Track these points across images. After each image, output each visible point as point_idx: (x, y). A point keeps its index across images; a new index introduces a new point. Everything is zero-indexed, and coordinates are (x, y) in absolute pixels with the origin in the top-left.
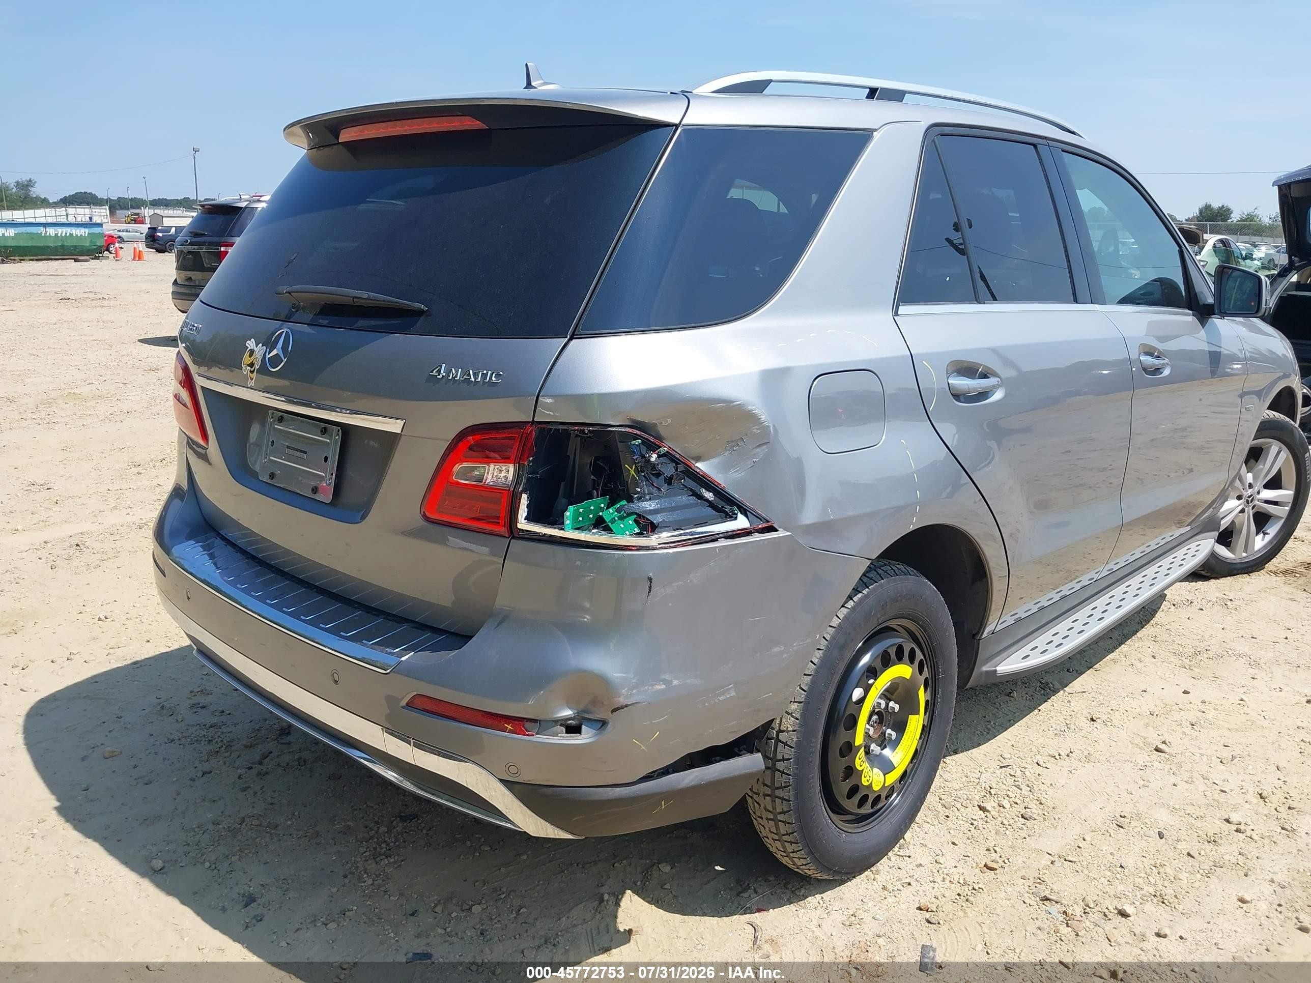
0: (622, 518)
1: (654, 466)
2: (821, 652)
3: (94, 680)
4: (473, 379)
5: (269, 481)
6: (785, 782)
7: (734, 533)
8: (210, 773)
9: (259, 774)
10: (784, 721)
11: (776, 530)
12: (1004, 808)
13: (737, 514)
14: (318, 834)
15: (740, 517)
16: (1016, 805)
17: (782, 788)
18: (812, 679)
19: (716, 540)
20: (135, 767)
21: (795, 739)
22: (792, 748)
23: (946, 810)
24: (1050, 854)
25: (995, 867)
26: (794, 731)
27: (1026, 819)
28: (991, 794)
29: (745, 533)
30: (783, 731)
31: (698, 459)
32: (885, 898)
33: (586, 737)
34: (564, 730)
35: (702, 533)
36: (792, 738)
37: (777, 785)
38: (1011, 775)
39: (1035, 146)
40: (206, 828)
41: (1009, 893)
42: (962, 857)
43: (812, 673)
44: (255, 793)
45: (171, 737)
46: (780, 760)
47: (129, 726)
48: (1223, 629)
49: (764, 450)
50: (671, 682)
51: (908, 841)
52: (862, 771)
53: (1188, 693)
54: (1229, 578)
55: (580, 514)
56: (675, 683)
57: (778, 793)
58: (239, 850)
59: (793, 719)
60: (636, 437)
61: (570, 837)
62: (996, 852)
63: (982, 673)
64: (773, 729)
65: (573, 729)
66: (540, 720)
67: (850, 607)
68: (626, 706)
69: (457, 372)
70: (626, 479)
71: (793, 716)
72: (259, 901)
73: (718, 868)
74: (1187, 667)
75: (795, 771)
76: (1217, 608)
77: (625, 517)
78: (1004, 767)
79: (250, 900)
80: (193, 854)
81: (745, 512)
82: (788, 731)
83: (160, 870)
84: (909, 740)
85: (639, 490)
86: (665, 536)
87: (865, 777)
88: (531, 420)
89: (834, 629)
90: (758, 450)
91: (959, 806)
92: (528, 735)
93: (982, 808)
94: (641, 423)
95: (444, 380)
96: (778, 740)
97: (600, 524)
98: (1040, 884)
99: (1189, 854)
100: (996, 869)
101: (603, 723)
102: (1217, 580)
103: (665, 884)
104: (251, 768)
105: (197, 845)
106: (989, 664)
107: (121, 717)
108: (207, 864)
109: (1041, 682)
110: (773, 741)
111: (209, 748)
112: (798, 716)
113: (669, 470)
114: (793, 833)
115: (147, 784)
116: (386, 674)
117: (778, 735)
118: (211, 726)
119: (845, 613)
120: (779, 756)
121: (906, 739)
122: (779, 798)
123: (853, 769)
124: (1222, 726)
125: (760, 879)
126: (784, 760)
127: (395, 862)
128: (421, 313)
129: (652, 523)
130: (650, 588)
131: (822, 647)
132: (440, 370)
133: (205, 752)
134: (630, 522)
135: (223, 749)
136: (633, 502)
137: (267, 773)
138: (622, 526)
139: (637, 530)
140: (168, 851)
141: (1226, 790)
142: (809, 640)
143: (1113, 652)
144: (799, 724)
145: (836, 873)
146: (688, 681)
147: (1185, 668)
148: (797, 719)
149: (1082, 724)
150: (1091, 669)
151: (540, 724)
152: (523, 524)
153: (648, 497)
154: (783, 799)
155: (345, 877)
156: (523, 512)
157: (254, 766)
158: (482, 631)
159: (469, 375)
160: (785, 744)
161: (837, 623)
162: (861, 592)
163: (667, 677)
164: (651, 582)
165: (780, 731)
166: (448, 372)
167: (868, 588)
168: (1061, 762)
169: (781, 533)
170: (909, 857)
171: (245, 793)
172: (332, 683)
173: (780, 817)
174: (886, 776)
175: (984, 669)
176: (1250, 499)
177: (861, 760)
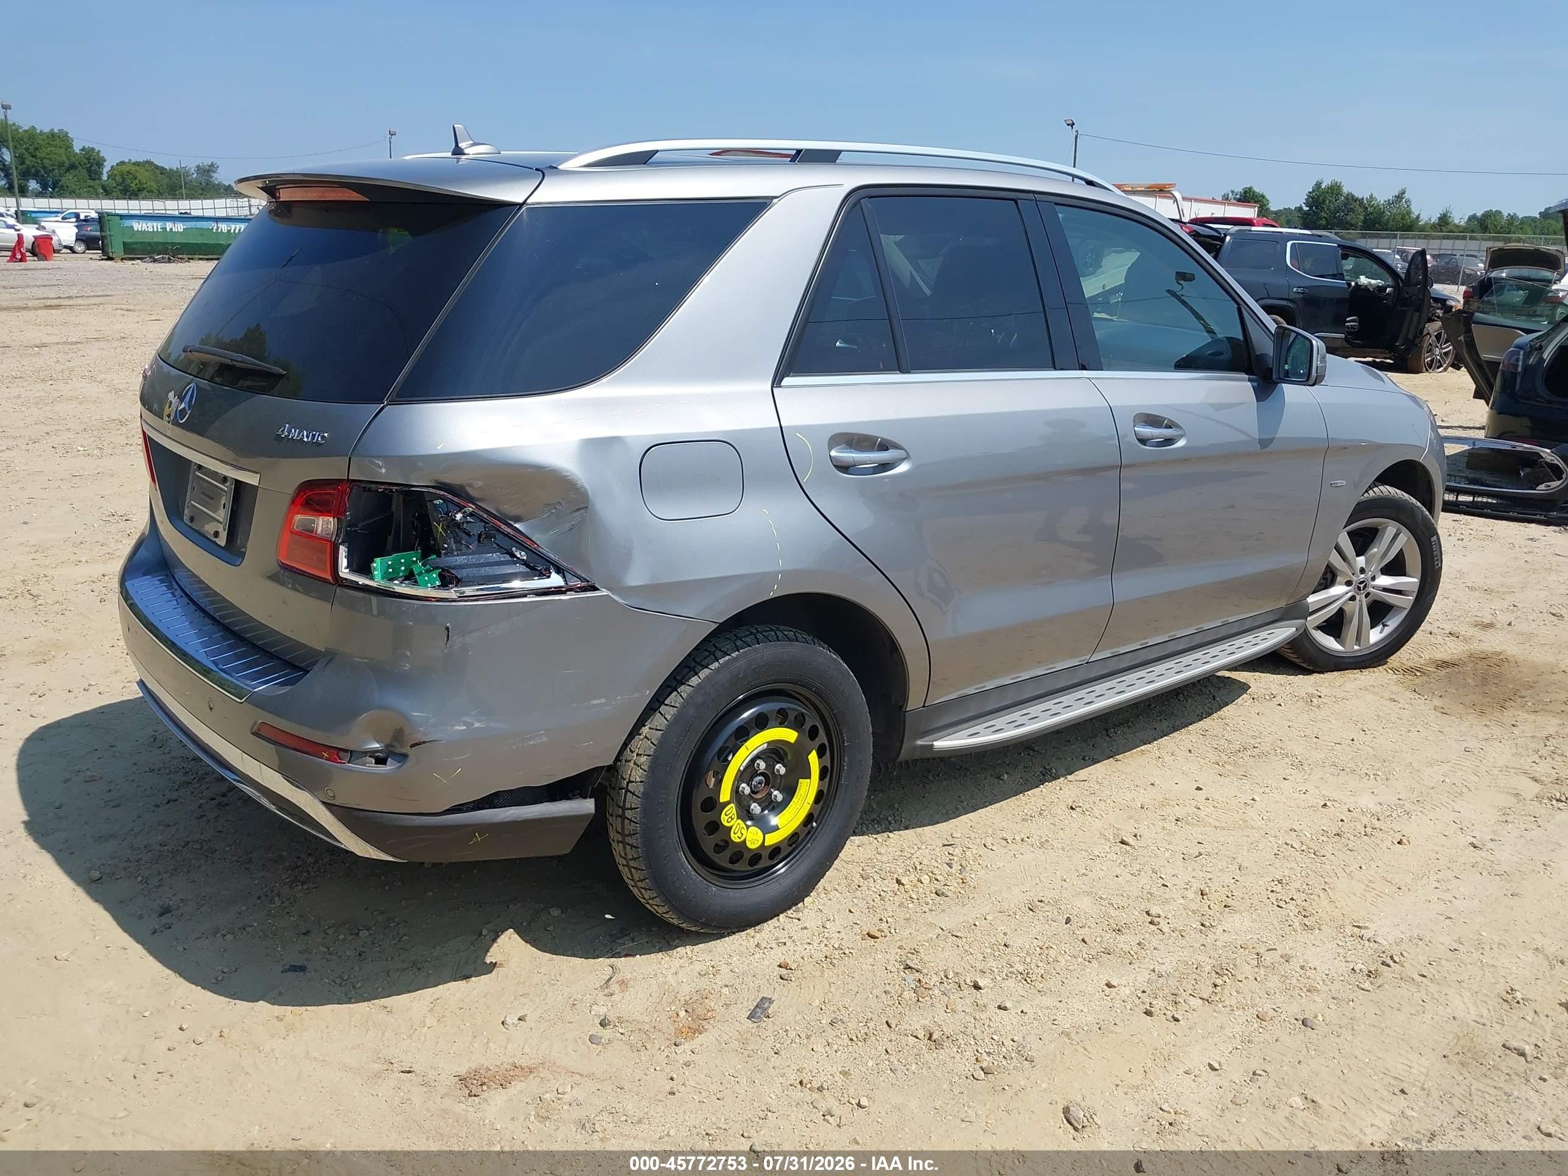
0: (428, 571)
1: (458, 525)
2: (675, 709)
3: (102, 711)
4: (305, 439)
5: (190, 524)
6: (633, 830)
7: (546, 590)
8: (176, 800)
9: (219, 804)
10: (633, 772)
11: (598, 589)
12: (922, 883)
13: (551, 573)
14: (250, 860)
15: (554, 575)
16: (936, 882)
17: (630, 835)
18: (662, 734)
19: (525, 596)
20: (110, 791)
21: (642, 789)
22: (639, 797)
23: (862, 880)
24: (942, 929)
25: (876, 935)
26: (641, 782)
27: (938, 895)
28: (916, 869)
29: (558, 591)
30: (633, 782)
31: (518, 519)
32: (753, 954)
33: (390, 766)
34: (374, 761)
35: (507, 589)
36: (639, 789)
37: (626, 832)
38: (949, 854)
39: (1015, 201)
40: (152, 848)
41: (877, 960)
42: (851, 923)
43: (664, 729)
44: (209, 821)
45: (153, 767)
46: (628, 809)
47: (117, 755)
48: (1289, 727)
49: (582, 514)
50: (473, 724)
51: (806, 905)
52: (731, 828)
53: (1201, 789)
54: (1335, 673)
55: (389, 566)
56: (477, 725)
57: (628, 840)
58: (173, 869)
59: (641, 771)
60: (440, 497)
61: (391, 859)
62: (887, 922)
63: (916, 747)
64: (625, 779)
65: (381, 761)
66: (351, 752)
67: (713, 668)
68: (424, 742)
69: (295, 431)
70: (435, 536)
71: (641, 768)
72: (174, 913)
73: (607, 916)
74: (1220, 764)
75: (643, 820)
76: (1301, 703)
77: (431, 571)
78: (947, 845)
79: (165, 911)
80: (131, 869)
81: (560, 571)
82: (636, 782)
83: (98, 880)
84: (799, 803)
85: (446, 546)
86: (469, 591)
87: (735, 833)
88: (346, 478)
89: (692, 689)
90: (576, 514)
91: (876, 877)
92: (340, 763)
93: (899, 882)
94: (445, 484)
95: (286, 439)
96: (627, 791)
97: (410, 577)
98: (913, 954)
99: (1083, 940)
100: (877, 938)
101: (404, 756)
102: (1322, 675)
103: (549, 926)
104: (214, 799)
105: (138, 861)
106: (927, 738)
107: (114, 746)
108: (140, 878)
109: (1045, 768)
110: (624, 791)
111: (183, 779)
112: (646, 768)
113: (477, 528)
114: (645, 879)
115: (115, 807)
116: (241, 703)
117: (627, 786)
118: (193, 760)
119: (707, 674)
120: (628, 805)
121: (796, 802)
122: (629, 845)
123: (719, 825)
124: (1210, 823)
125: (643, 929)
126: (631, 809)
127: (308, 889)
128: (281, 376)
129: (456, 577)
130: (448, 636)
131: (677, 705)
132: (284, 430)
133: (178, 783)
134: (434, 575)
135: (196, 780)
136: (441, 557)
137: (227, 805)
138: (426, 578)
139: (438, 583)
140: (110, 865)
141: (1168, 885)
142: (636, 695)
143: (1150, 743)
144: (646, 776)
145: (704, 925)
146: (493, 725)
147: (1218, 765)
148: (645, 771)
149: (1059, 812)
150: (1111, 759)
151: (354, 755)
152: (344, 572)
153: (455, 553)
154: (632, 846)
155: (259, 898)
156: (343, 562)
157: (216, 797)
158: (316, 668)
159: (303, 436)
160: (633, 794)
161: (697, 682)
162: (729, 655)
163: (468, 719)
164: (448, 632)
165: (630, 782)
166: (290, 432)
167: (738, 651)
168: (1011, 846)
169: (604, 592)
170: (799, 920)
171: (199, 821)
172: (209, 709)
173: (632, 863)
174: (766, 835)
175: (919, 742)
176: (1362, 586)
177: (730, 815)
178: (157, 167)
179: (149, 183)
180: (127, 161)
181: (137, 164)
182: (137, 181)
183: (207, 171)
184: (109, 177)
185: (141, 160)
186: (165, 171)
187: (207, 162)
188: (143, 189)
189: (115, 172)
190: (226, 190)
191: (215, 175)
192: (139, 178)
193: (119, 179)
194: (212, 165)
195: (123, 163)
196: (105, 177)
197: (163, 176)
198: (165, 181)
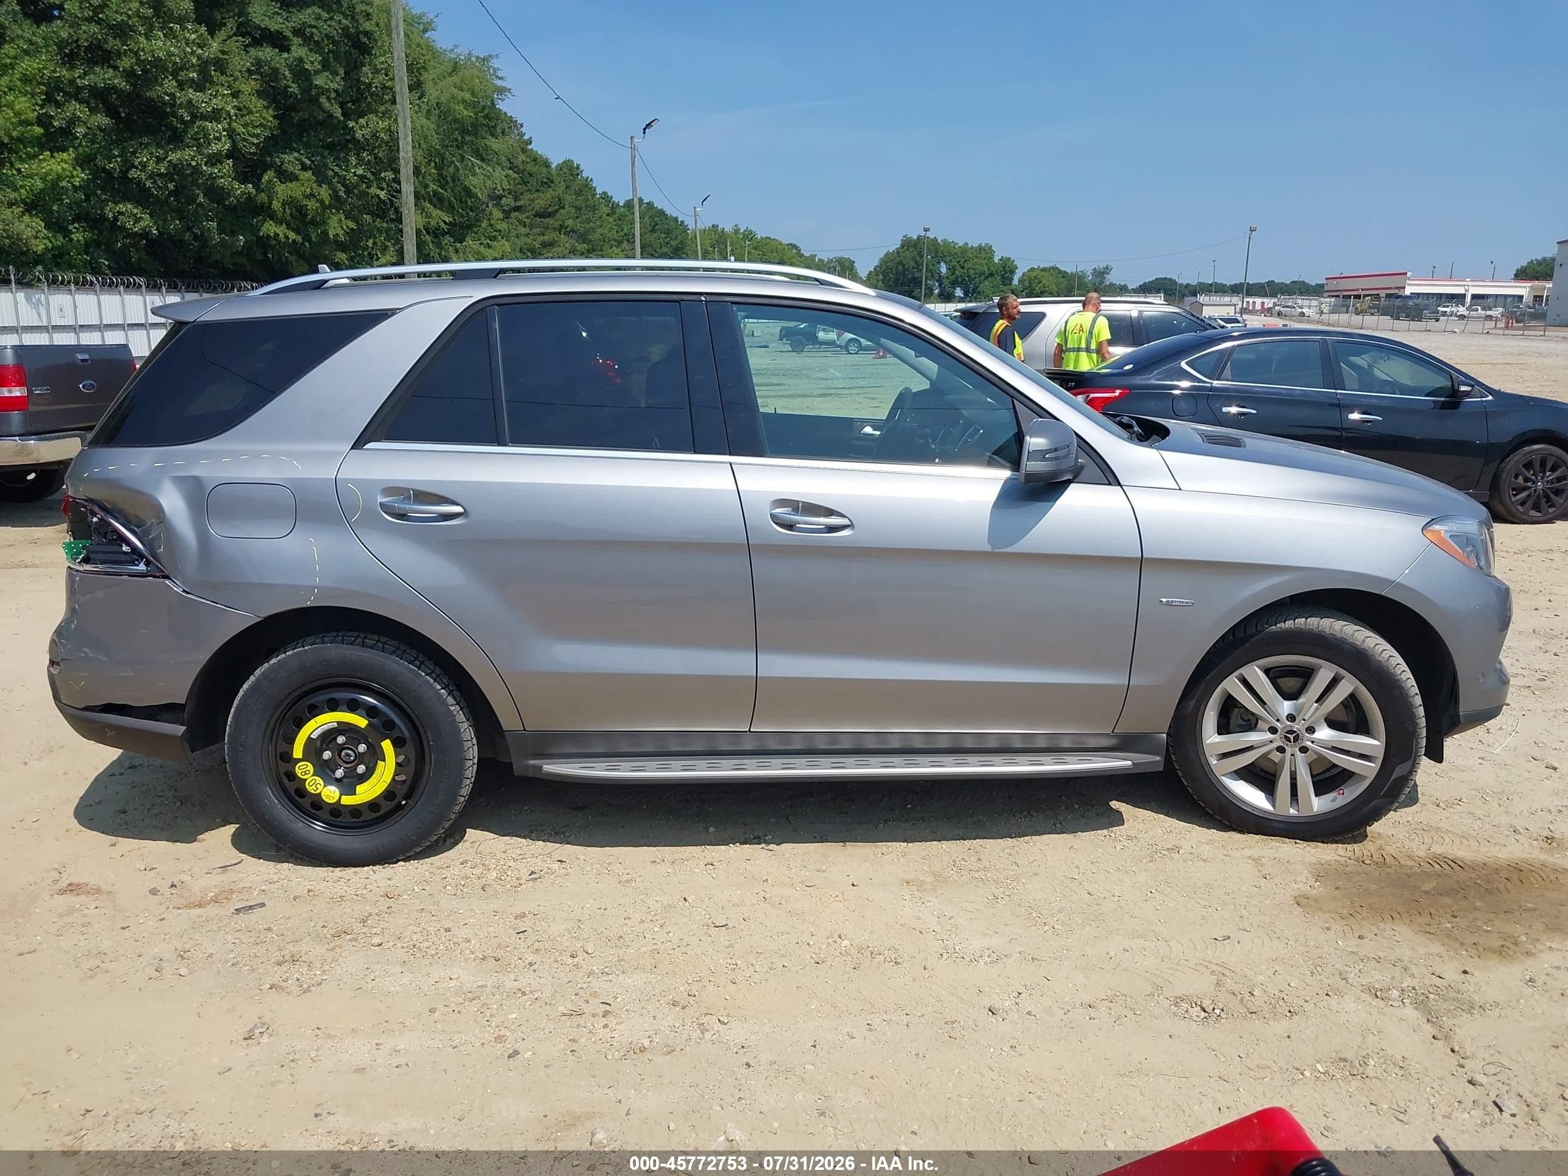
7: (136, 574)
11: (170, 578)
15: (142, 565)
23: (458, 864)
27: (482, 888)
29: (143, 575)
38: (548, 866)
50: (89, 654)
52: (306, 780)
63: (528, 766)
78: (560, 861)
84: (376, 780)
87: (310, 785)
90: (159, 526)
91: (470, 865)
100: (390, 898)
121: (377, 776)
123: (292, 773)
146: (99, 657)
149: (692, 864)
174: (343, 796)
175: (532, 762)
176: (1291, 737)
177: (304, 770)
178: (1060, 271)
179: (1050, 287)
180: (1036, 267)
181: (1044, 270)
182: (1041, 285)
183: (1101, 273)
184: (1020, 281)
185: (1048, 266)
186: (1066, 275)
187: (1103, 265)
188: (1045, 292)
189: (1025, 277)
190: (1121, 290)
191: (1108, 276)
192: (1043, 282)
193: (1027, 284)
194: (1107, 267)
195: (1032, 269)
196: (1015, 282)
197: (1064, 279)
198: (1064, 283)
